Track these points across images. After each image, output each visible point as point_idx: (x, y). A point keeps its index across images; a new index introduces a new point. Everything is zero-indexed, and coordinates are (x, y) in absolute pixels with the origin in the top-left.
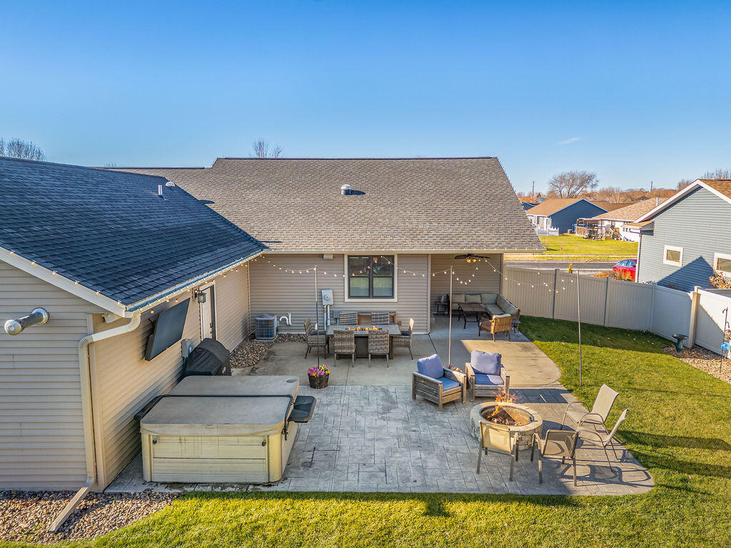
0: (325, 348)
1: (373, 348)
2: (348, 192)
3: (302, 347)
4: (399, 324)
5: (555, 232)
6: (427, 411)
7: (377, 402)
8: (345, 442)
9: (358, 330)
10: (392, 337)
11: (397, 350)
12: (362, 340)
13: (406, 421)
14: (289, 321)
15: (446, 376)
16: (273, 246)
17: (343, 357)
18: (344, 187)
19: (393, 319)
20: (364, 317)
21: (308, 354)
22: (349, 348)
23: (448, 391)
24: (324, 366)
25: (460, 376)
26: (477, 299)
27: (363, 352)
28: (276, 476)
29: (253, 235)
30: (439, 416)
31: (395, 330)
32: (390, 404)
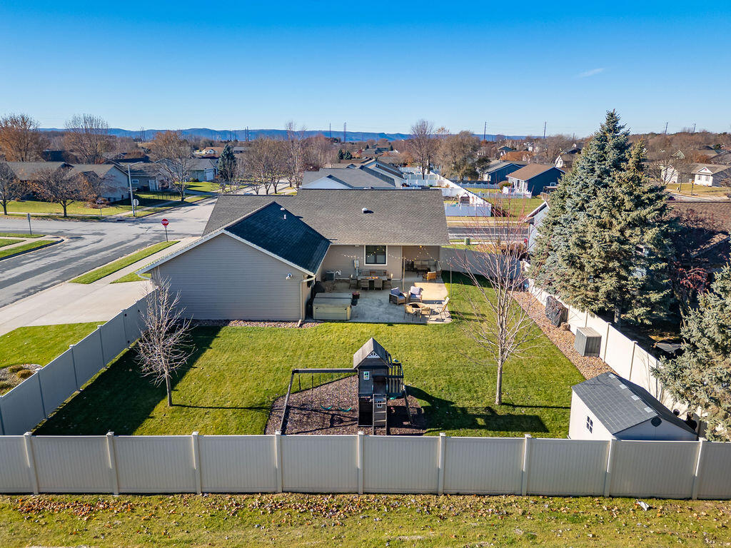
0: (357, 285)
1: (376, 285)
2: (365, 212)
3: (346, 285)
4: (388, 275)
5: (529, 194)
6: (393, 306)
7: (377, 303)
8: (366, 312)
9: (370, 278)
10: (383, 281)
11: (385, 286)
12: (372, 282)
13: (386, 308)
14: (340, 274)
15: (401, 295)
16: (334, 241)
17: (364, 289)
18: (363, 209)
19: (385, 273)
20: (372, 272)
21: (350, 287)
22: (367, 285)
23: (400, 299)
24: (358, 292)
25: (405, 295)
26: (427, 263)
27: (372, 287)
28: (349, 318)
29: (324, 236)
30: (397, 307)
31: (385, 278)
32: (381, 303)
